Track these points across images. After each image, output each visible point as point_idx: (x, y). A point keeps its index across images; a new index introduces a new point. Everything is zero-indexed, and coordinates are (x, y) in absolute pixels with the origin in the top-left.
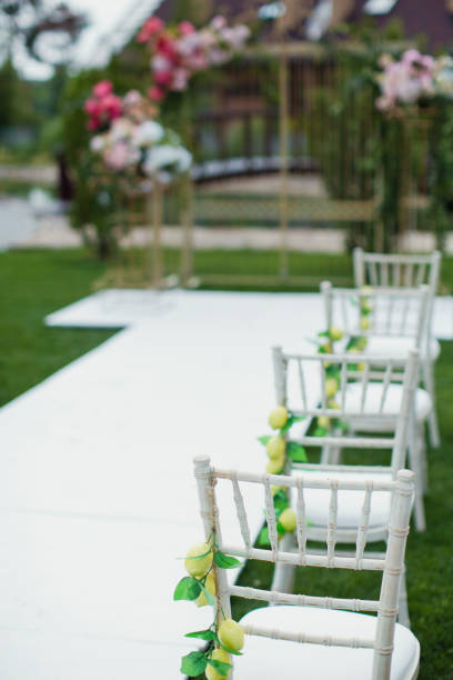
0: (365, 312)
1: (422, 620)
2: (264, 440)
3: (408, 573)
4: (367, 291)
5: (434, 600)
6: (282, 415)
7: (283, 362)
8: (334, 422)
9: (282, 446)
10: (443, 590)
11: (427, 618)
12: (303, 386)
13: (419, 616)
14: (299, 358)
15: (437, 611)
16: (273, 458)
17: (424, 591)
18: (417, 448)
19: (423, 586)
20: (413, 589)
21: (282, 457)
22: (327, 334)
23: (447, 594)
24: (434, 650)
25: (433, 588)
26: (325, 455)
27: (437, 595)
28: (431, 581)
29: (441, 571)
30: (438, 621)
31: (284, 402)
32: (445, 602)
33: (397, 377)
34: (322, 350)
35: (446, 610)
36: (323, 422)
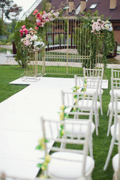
0: (85, 82)
1: (96, 157)
2: (59, 113)
3: (93, 145)
4: (86, 77)
5: (100, 152)
6: (63, 107)
7: (63, 94)
8: (77, 109)
9: (63, 114)
10: (101, 149)
11: (98, 156)
12: (68, 100)
13: (96, 156)
14: (67, 93)
15: (100, 154)
16: (61, 117)
17: (97, 150)
18: (97, 115)
19: (97, 148)
20: (95, 149)
21: (63, 117)
22: (75, 87)
23: (103, 150)
24: (99, 164)
25: (100, 149)
26: (75, 117)
27: (100, 150)
28: (99, 147)
29: (102, 145)
30: (100, 157)
31: (64, 103)
32: (102, 152)
33: (91, 98)
34: (74, 91)
35: (103, 154)
36: (74, 109)
